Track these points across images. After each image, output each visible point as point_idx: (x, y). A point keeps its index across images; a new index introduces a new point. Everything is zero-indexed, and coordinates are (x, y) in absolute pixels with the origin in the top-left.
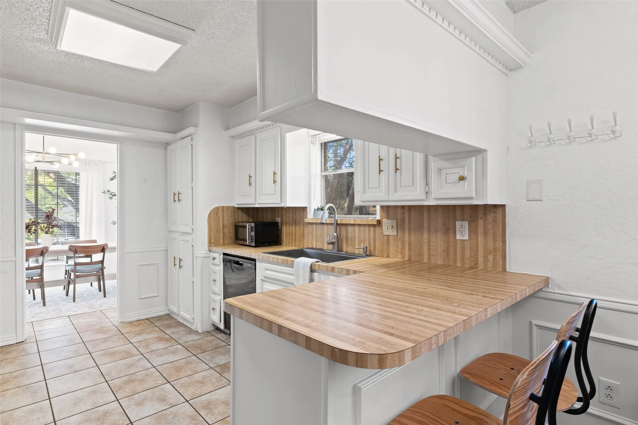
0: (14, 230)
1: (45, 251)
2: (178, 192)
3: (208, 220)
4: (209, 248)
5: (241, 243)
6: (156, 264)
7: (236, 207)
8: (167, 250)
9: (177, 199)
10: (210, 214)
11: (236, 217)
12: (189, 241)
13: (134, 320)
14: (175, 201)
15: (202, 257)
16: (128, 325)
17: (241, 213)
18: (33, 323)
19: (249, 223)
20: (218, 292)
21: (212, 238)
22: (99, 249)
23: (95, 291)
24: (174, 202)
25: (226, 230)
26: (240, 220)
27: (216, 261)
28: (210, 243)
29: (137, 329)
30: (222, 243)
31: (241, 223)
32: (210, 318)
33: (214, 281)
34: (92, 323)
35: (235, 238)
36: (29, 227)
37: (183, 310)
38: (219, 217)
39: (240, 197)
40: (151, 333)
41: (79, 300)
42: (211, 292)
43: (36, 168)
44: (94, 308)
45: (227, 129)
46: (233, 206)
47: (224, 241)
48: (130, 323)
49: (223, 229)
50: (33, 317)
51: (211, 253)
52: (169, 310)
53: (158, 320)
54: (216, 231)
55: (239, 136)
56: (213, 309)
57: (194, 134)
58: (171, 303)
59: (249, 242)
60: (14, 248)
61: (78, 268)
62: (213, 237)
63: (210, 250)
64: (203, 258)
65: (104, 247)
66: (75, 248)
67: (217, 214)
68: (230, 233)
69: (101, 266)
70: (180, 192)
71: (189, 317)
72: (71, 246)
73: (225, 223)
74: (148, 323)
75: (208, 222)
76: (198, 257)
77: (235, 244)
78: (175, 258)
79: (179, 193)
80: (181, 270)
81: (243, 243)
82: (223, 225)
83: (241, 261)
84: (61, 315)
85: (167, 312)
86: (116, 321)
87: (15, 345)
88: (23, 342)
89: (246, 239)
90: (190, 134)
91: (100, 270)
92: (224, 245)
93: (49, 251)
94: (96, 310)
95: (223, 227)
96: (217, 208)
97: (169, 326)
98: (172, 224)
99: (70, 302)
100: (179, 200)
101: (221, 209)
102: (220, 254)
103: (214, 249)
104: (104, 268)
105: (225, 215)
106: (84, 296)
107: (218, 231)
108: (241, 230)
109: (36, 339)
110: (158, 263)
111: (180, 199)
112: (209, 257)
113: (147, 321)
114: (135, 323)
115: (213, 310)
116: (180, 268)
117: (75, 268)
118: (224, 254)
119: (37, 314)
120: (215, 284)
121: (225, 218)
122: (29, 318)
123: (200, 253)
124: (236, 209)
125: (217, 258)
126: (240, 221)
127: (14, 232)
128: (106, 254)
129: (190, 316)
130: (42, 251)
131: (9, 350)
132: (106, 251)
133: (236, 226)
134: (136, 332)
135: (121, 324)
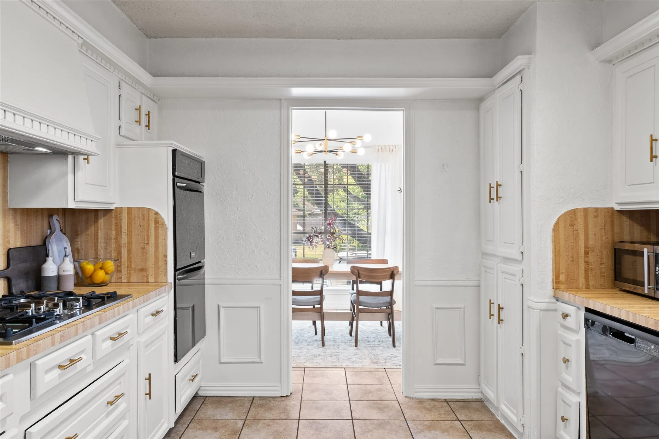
0: (279, 244)
1: (324, 271)
2: (497, 182)
3: (553, 237)
4: (555, 293)
5: (628, 289)
6: (460, 308)
7: (615, 209)
8: (479, 286)
9: (494, 196)
10: (557, 224)
11: (616, 230)
12: (514, 275)
13: (425, 397)
14: (491, 199)
15: (541, 310)
16: (417, 405)
17: (628, 223)
18: (306, 369)
19: (649, 246)
20: (574, 387)
21: (560, 272)
22: (387, 274)
23: (384, 334)
24: (490, 202)
25: (592, 258)
26: (627, 238)
27: (570, 322)
28: (557, 281)
29: (429, 417)
30: (583, 285)
31: (629, 244)
32: (557, 435)
33: (566, 361)
34: (369, 387)
35: (613, 276)
36: (310, 238)
37: (505, 402)
38: (577, 230)
39: (627, 186)
40: (448, 432)
41: (363, 345)
42: (560, 383)
43: (325, 162)
44: (377, 363)
45: (595, 45)
46: (608, 208)
47: (587, 278)
48: (420, 401)
49: (586, 257)
50: (308, 360)
51: (558, 303)
52: (482, 392)
53: (463, 407)
54: (571, 259)
55: (623, 56)
56: (564, 419)
57: (526, 69)
58: (485, 382)
59: (649, 288)
60: (279, 267)
61: (362, 298)
62: (562, 270)
63: (557, 298)
64: (542, 312)
65: (393, 271)
66: (358, 271)
67: (572, 225)
68: (601, 264)
69: (389, 299)
70: (499, 183)
71: (514, 418)
72: (353, 267)
73: (591, 243)
74: (446, 409)
75: (552, 240)
76: (533, 309)
77: (612, 288)
78: (491, 303)
79: (498, 186)
80: (500, 327)
81: (634, 288)
82: (586, 247)
83: (629, 332)
84: (338, 364)
85: (479, 396)
86: (401, 394)
87: (279, 399)
88: (287, 397)
89: (642, 280)
90: (518, 71)
91: (389, 304)
92: (587, 287)
93: (329, 272)
94: (379, 365)
95: (586, 252)
96: (573, 213)
97: (479, 426)
98: (487, 240)
99: (352, 346)
100: (498, 198)
101: (582, 214)
102: (579, 308)
103: (566, 295)
104: (393, 302)
105: (590, 226)
106: (370, 340)
107: (574, 259)
108: (627, 259)
109: (302, 397)
110: (464, 307)
111: (499, 196)
112: (556, 310)
113: (446, 404)
114: (426, 404)
115: (563, 421)
116: (499, 323)
117: (358, 298)
118: (588, 310)
119: (312, 357)
120: (567, 367)
121: (590, 233)
122: (304, 361)
123: (536, 300)
124: (616, 214)
125: (571, 316)
126: (625, 240)
127: (279, 245)
128: (395, 281)
129: (517, 419)
130: (321, 272)
131: (272, 405)
132: (396, 277)
133: (615, 249)
134: (426, 423)
135: (407, 399)
